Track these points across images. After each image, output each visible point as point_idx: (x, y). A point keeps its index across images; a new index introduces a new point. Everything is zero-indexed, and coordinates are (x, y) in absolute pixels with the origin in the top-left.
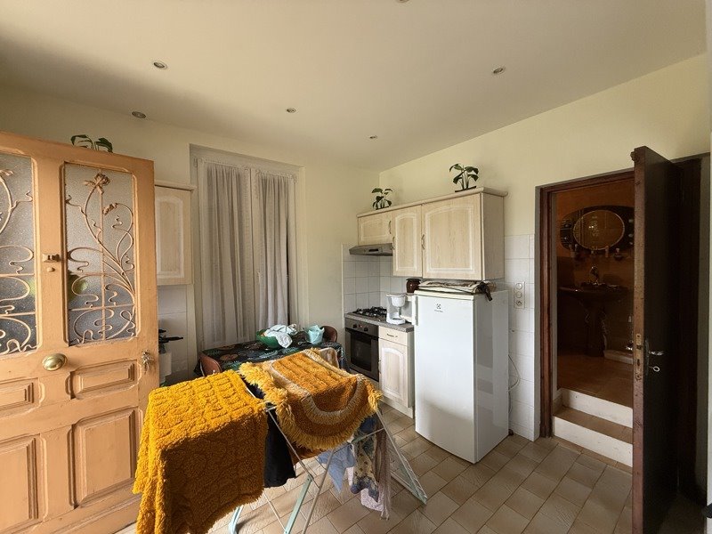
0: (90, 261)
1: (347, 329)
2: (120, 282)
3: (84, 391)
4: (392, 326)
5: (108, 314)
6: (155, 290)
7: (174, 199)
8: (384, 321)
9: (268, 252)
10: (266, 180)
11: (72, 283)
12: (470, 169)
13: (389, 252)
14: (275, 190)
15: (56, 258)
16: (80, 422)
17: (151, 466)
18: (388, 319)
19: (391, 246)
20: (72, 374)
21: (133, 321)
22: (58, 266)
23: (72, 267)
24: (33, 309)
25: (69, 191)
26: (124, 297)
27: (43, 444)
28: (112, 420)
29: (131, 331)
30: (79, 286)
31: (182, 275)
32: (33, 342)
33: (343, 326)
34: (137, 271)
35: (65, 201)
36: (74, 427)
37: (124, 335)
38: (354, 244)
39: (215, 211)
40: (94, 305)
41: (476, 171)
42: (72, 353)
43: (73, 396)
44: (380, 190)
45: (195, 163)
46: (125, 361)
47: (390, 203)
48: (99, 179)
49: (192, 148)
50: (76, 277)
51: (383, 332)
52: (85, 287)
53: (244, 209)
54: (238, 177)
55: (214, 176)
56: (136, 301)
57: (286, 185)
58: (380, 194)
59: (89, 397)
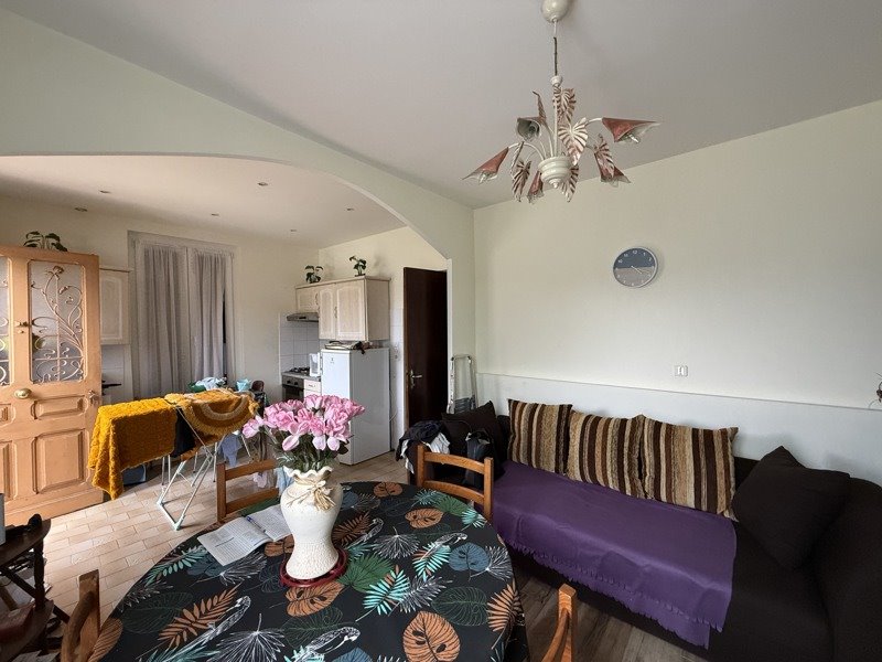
0: (48, 326)
1: (283, 385)
2: (72, 341)
3: (43, 416)
4: (313, 379)
5: (62, 362)
6: (99, 348)
7: (115, 279)
8: (308, 374)
9: (204, 317)
10: (202, 258)
11: (35, 341)
12: (361, 261)
13: (315, 319)
14: (212, 266)
15: (25, 324)
16: (41, 436)
17: (104, 432)
18: (311, 374)
19: (317, 315)
20: (36, 403)
21: (82, 368)
22: (26, 329)
23: (35, 330)
24: (7, 358)
25: (33, 279)
26: (75, 352)
27: (14, 448)
28: (65, 436)
29: (80, 375)
30: (40, 343)
31: (121, 337)
32: (7, 380)
33: (281, 383)
34: (85, 334)
35: (31, 286)
36: (36, 438)
37: (73, 378)
38: (292, 311)
39: (151, 284)
40: (52, 356)
41: (364, 262)
42: (35, 388)
43: (36, 418)
44: (312, 267)
45: (132, 244)
46: (76, 396)
47: (319, 279)
48: (56, 271)
49: (129, 232)
50: (37, 337)
51: (307, 383)
52: (44, 344)
53: (181, 282)
54: (175, 256)
55: (151, 254)
56: (85, 355)
57: (223, 261)
58: (311, 271)
59: (48, 419)
